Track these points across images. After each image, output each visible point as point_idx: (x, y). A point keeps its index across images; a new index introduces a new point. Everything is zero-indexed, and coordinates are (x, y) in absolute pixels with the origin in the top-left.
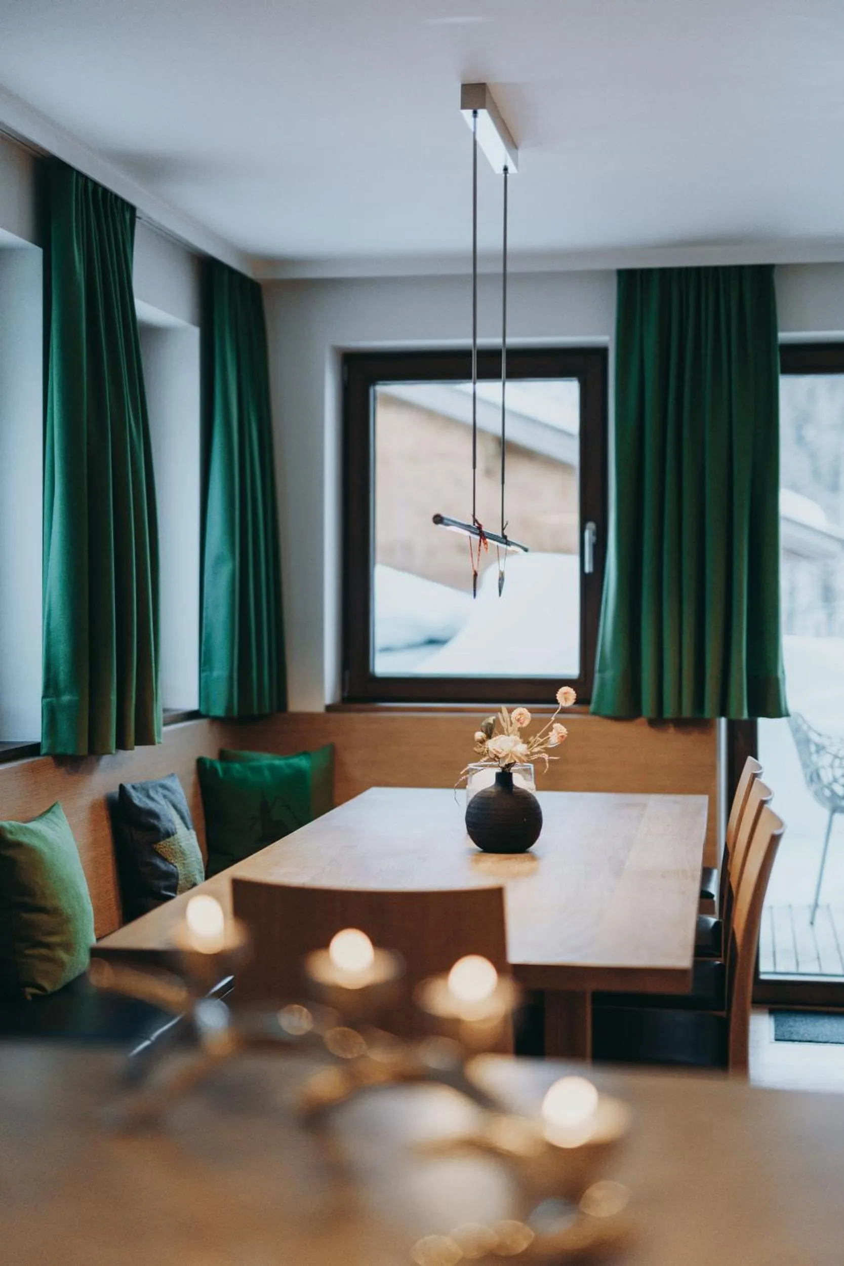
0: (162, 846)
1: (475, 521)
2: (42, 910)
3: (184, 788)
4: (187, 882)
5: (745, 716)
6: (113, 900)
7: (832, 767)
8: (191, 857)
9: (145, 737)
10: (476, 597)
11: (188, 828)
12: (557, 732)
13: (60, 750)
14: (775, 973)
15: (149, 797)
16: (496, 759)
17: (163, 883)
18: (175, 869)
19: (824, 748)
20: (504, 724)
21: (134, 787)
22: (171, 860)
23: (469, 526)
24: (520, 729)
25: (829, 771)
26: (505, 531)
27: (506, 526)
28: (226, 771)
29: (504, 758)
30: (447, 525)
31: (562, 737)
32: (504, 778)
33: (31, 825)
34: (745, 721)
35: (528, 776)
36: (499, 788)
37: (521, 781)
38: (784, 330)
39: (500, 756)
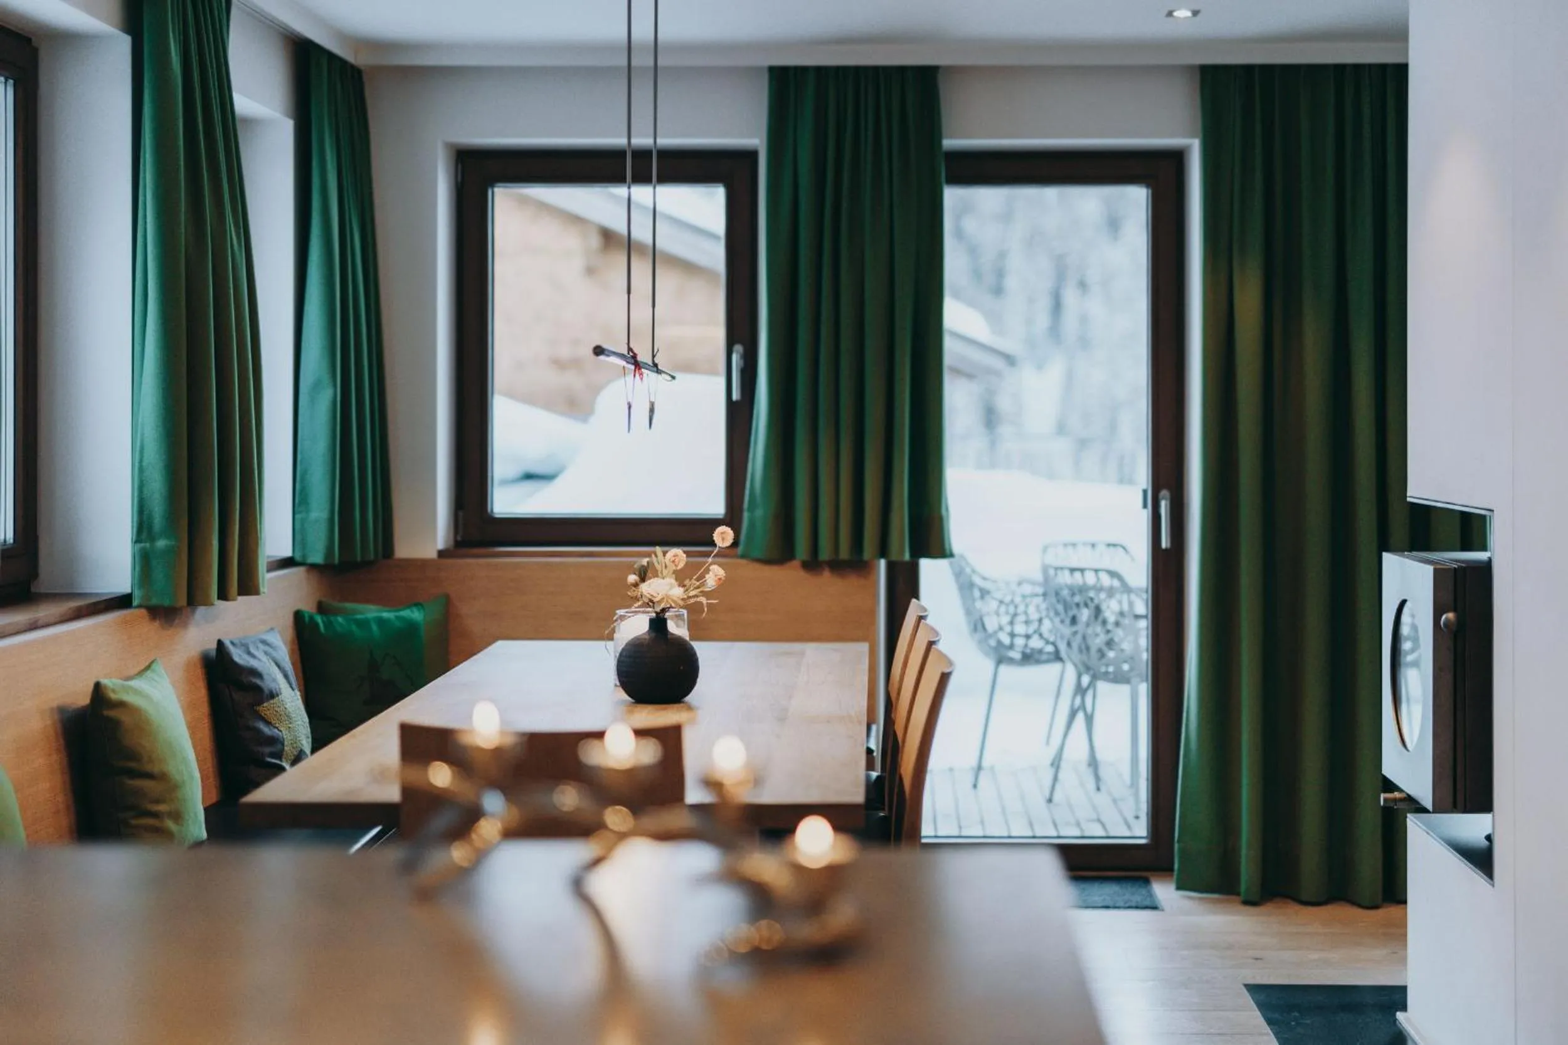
0: (265, 708)
1: (630, 349)
2: (150, 776)
3: (285, 644)
4: (293, 748)
5: (907, 557)
6: (211, 769)
7: (997, 614)
8: (296, 721)
9: (248, 587)
10: (631, 431)
11: (293, 690)
12: (715, 574)
13: (154, 601)
14: (936, 837)
15: (249, 653)
16: (651, 604)
17: (267, 750)
18: (280, 733)
19: (988, 592)
20: (658, 567)
21: (232, 643)
22: (276, 724)
23: (623, 355)
24: (675, 572)
25: (995, 619)
26: (655, 359)
27: (657, 352)
28: (329, 625)
29: (659, 602)
30: (608, 356)
31: (720, 579)
32: (658, 624)
33: (133, 683)
34: (906, 563)
35: (681, 623)
36: (653, 635)
37: (677, 628)
38: (947, 138)
39: (655, 600)
